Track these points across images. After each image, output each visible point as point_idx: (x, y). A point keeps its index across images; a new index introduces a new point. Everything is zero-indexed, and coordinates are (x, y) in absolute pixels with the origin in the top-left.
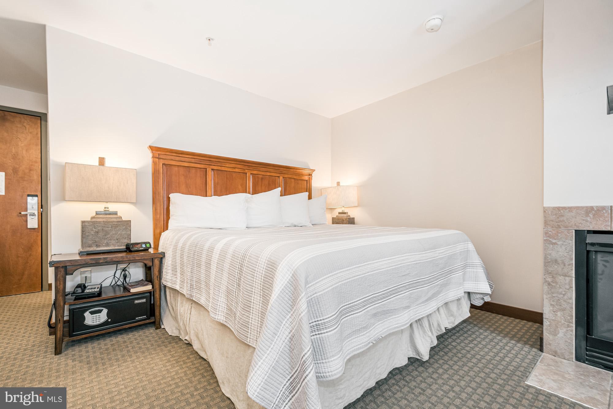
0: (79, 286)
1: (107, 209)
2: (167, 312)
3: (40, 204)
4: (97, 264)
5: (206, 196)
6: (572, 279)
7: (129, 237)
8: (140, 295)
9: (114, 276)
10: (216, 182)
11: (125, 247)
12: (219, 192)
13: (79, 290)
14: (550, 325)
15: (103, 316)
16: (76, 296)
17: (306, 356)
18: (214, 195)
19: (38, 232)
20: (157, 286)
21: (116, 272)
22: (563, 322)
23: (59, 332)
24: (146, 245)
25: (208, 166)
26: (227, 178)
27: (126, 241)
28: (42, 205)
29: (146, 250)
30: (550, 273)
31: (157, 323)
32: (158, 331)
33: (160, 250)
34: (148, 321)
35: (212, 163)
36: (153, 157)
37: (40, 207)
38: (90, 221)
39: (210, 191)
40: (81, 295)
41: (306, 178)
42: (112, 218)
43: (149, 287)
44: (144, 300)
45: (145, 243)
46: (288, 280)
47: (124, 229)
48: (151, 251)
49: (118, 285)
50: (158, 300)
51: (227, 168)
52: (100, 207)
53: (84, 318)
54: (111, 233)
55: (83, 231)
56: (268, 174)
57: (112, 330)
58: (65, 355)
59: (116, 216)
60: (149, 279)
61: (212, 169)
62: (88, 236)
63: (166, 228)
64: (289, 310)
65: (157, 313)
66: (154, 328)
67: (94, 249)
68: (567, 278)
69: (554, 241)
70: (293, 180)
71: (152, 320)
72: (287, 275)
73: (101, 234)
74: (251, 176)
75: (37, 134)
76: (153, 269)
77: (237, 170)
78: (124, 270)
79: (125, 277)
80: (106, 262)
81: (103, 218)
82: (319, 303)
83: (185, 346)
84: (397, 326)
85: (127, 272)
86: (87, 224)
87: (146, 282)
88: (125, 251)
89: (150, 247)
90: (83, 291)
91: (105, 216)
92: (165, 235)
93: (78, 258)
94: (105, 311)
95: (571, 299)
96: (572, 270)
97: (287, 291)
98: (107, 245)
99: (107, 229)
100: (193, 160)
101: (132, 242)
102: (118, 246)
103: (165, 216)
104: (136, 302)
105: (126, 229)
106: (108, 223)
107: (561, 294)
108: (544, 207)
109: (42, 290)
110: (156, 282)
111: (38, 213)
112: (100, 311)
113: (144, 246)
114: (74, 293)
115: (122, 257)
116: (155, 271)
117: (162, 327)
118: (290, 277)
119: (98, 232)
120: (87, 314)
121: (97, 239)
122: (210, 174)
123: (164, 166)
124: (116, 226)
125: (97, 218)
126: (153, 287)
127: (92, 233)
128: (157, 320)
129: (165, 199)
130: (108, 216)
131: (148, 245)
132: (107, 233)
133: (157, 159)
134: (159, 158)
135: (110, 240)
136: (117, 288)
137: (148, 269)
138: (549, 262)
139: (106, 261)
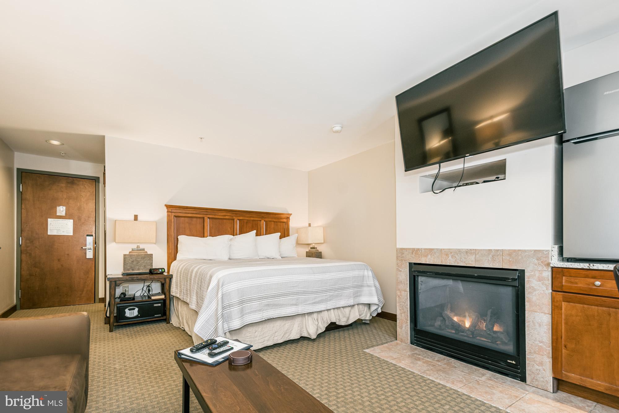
0: (122, 294)
1: (138, 247)
2: (174, 314)
3: (95, 241)
4: (132, 281)
5: (204, 237)
6: (408, 293)
7: (152, 265)
8: (157, 301)
9: (143, 289)
10: (211, 226)
11: (149, 271)
12: (213, 234)
13: (123, 296)
14: (399, 322)
15: (136, 312)
16: (121, 299)
17: (219, 315)
18: (210, 236)
19: (93, 261)
20: (168, 296)
21: (143, 287)
22: (405, 320)
23: (112, 319)
24: (162, 270)
25: (205, 215)
26: (219, 223)
27: (149, 267)
28: (95, 242)
29: (162, 273)
30: (399, 290)
31: (167, 320)
32: (168, 324)
33: (171, 273)
34: (162, 318)
35: (208, 213)
36: (167, 212)
37: (94, 243)
38: (128, 255)
39: (206, 233)
40: (124, 299)
41: (285, 220)
42: (142, 253)
43: (163, 297)
44: (160, 305)
45: (162, 269)
46: (215, 284)
47: (148, 260)
48: (165, 274)
49: (145, 296)
50: (169, 305)
51: (220, 215)
52: (135, 246)
53: (125, 313)
54: (141, 262)
55: (125, 261)
56: (252, 219)
57: (140, 321)
58: (115, 332)
59: (144, 251)
60: (163, 292)
61: (209, 218)
62: (127, 264)
63: (175, 259)
64: (215, 297)
65: (167, 313)
66: (166, 323)
67: (131, 271)
68: (406, 292)
69: (400, 269)
70: (273, 223)
71: (164, 318)
72: (215, 282)
73: (135, 263)
74: (238, 221)
75: (93, 192)
76: (166, 285)
77: (227, 217)
78: (148, 286)
79: (149, 291)
80: (137, 280)
81: (136, 253)
82: (230, 294)
83: (182, 331)
84: (285, 313)
85: (150, 288)
86: (127, 256)
87: (162, 294)
88: (149, 274)
89: (164, 271)
90: (124, 297)
91: (138, 251)
92: (174, 264)
93: (121, 276)
94: (137, 309)
95: (407, 305)
96: (407, 287)
97: (215, 289)
98: (139, 269)
99: (138, 259)
100: (194, 212)
101: (153, 268)
102: (145, 270)
103: (175, 251)
104: (155, 305)
105: (150, 259)
106: (139, 256)
107: (403, 302)
108: (396, 248)
109: (95, 303)
110: (167, 294)
111: (93, 248)
112: (134, 309)
113: (160, 270)
114: (120, 297)
115: (147, 277)
116: (167, 286)
117: (171, 322)
118: (216, 282)
119: (133, 261)
120: (127, 310)
121: (132, 266)
122: (207, 221)
123: (175, 218)
124: (144, 258)
125: (133, 252)
126: (165, 297)
127: (130, 262)
128: (168, 317)
129: (176, 239)
130: (139, 251)
131: (163, 270)
132: (138, 262)
133: (170, 213)
134: (171, 212)
135: (140, 266)
136: (144, 297)
137: (163, 285)
138: (398, 283)
139: (137, 278)
